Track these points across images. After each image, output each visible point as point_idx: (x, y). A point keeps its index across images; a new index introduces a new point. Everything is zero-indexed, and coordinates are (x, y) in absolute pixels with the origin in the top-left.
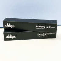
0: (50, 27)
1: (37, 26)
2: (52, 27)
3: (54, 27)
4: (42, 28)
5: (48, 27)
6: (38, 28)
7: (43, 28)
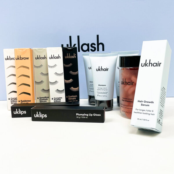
0: (95, 115)
1: (77, 114)
2: (97, 115)
3: (100, 115)
4: (84, 116)
5: (92, 115)
6: (79, 116)
7: (86, 116)
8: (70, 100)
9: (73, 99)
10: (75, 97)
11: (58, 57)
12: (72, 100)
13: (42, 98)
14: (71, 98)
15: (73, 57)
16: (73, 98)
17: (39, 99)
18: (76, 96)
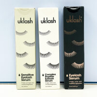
8: (71, 80)
9: (76, 79)
10: (78, 77)
11: (53, 21)
12: (74, 80)
13: (25, 75)
14: (73, 77)
15: (78, 21)
16: (75, 77)
17: (21, 76)
18: (80, 75)
